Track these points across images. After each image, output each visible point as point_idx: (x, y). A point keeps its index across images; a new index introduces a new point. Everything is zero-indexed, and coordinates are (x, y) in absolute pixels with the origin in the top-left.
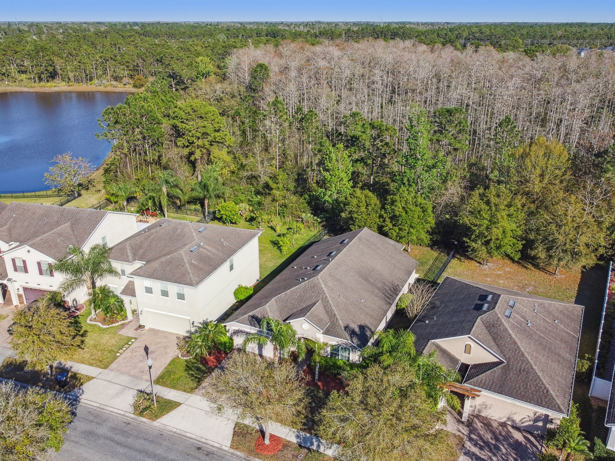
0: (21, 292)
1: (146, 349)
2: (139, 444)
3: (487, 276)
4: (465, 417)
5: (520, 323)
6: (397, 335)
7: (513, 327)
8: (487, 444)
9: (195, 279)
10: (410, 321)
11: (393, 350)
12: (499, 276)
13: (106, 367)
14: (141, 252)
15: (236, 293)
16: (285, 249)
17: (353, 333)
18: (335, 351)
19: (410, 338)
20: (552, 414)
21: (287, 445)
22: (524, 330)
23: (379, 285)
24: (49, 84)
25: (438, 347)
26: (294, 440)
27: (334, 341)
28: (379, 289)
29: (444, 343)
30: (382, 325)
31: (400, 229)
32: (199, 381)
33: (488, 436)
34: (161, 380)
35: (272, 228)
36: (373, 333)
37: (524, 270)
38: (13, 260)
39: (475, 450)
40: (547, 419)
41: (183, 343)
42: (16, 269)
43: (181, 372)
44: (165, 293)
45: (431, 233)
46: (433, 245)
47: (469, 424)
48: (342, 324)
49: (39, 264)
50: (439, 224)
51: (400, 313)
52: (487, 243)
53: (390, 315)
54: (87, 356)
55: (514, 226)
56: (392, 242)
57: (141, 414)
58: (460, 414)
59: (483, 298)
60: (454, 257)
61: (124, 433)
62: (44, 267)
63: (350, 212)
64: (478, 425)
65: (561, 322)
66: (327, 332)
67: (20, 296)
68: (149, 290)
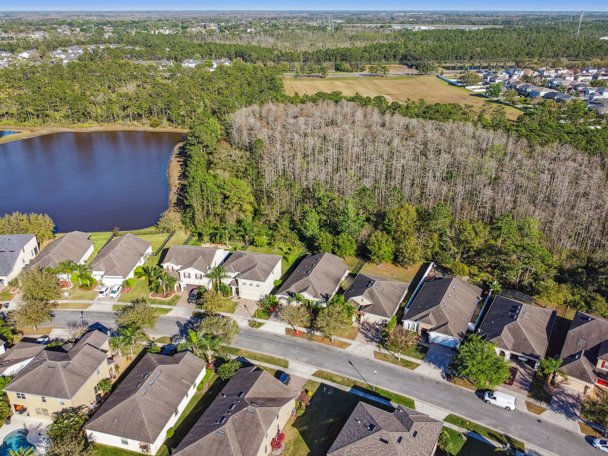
0: (185, 286)
1: (245, 306)
2: (255, 335)
3: (379, 270)
4: (361, 321)
5: (381, 291)
6: (338, 297)
7: (378, 292)
8: (367, 329)
9: (263, 279)
10: (344, 291)
11: (337, 301)
12: (384, 270)
13: (233, 313)
14: (237, 268)
15: (275, 283)
16: (290, 261)
17: (323, 296)
18: (317, 303)
19: (342, 298)
20: (387, 319)
21: (304, 333)
22: (382, 293)
23: (333, 278)
24: (85, 125)
25: (353, 300)
26: (306, 331)
27: (317, 300)
28: (333, 279)
29: (355, 298)
30: (334, 293)
31: (342, 251)
32: (269, 316)
33: (368, 327)
34: (254, 316)
35: (280, 249)
36: (330, 296)
37: (396, 267)
38: (184, 273)
39: (363, 331)
40: (386, 321)
41: (258, 303)
42: (185, 277)
43: (261, 313)
44: (251, 285)
45: (356, 251)
46: (357, 255)
47: (363, 324)
48: (319, 293)
49: (196, 275)
50: (358, 247)
51: (341, 289)
52: (378, 257)
53: (337, 289)
54: (224, 309)
55: (390, 249)
56: (337, 257)
57: (252, 327)
58: (360, 321)
59: (370, 282)
60: (366, 262)
61: (249, 332)
62: (199, 276)
63: (319, 243)
64: (365, 324)
65: (398, 289)
66: (314, 297)
67: (184, 288)
68: (244, 284)
